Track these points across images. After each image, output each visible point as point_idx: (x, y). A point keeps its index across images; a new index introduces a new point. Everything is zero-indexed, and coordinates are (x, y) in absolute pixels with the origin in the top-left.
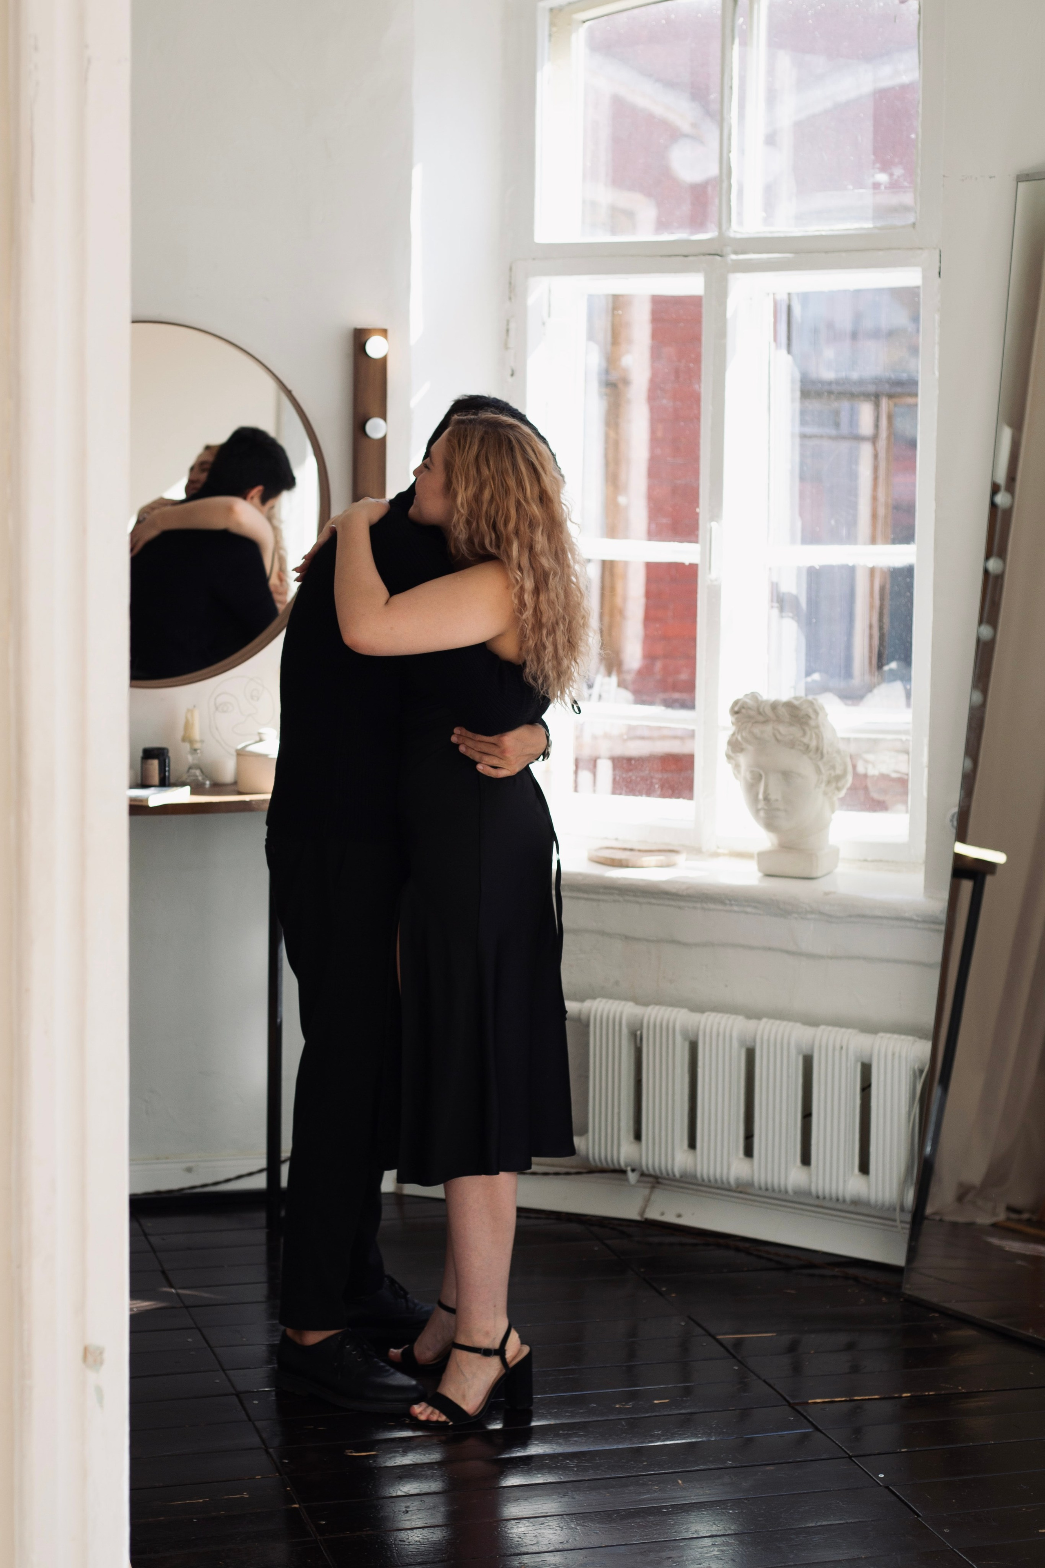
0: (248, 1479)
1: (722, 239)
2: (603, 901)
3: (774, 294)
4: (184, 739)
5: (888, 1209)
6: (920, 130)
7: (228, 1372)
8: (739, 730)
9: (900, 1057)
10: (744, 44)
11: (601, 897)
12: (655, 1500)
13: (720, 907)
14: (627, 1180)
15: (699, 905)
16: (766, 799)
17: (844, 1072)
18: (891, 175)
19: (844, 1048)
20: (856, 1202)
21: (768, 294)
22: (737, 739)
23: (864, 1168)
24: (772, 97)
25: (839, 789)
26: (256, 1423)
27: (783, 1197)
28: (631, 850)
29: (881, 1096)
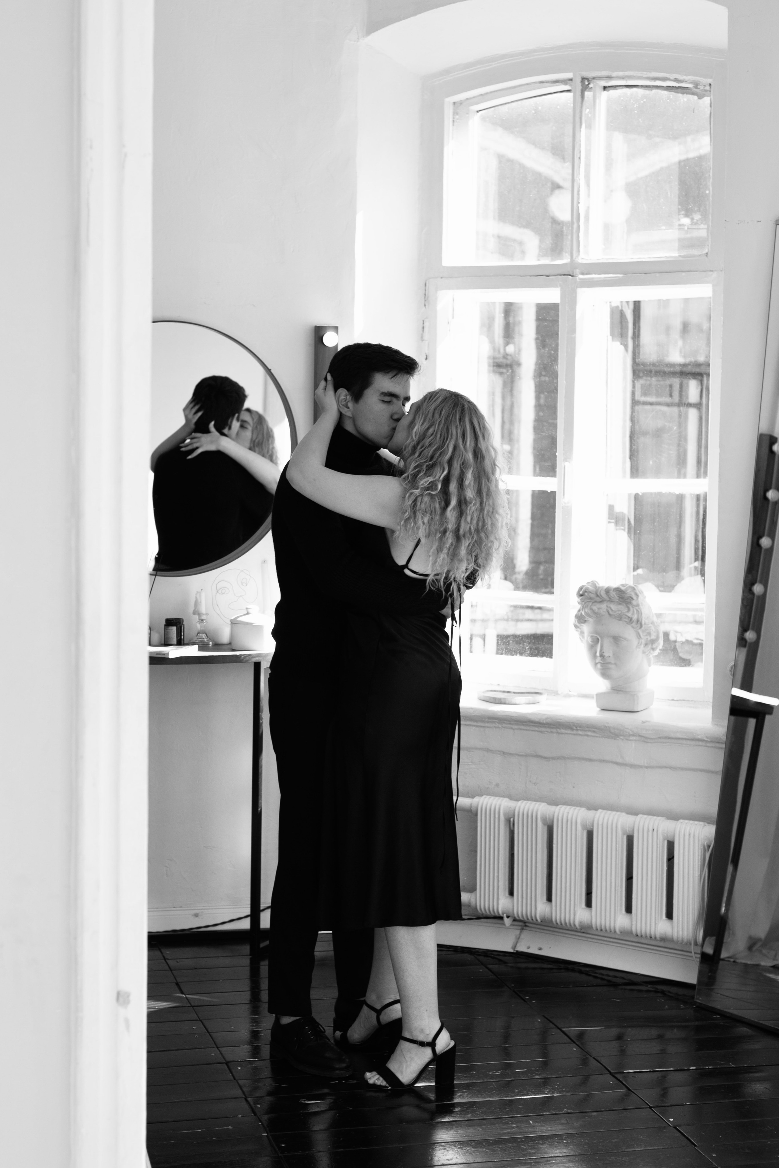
0: (232, 1117)
1: (573, 264)
2: (488, 727)
3: (610, 302)
4: (194, 613)
5: (686, 944)
6: (711, 190)
7: (219, 1048)
8: (583, 608)
9: (694, 836)
10: (589, 127)
11: (487, 725)
12: (512, 1133)
13: (569, 732)
14: (504, 924)
15: (554, 730)
16: (602, 656)
17: (655, 847)
18: (692, 219)
19: (655, 830)
20: (664, 939)
21: (607, 302)
22: (582, 614)
23: (669, 915)
24: (609, 164)
25: (653, 649)
26: (238, 1081)
27: (613, 936)
28: (509, 692)
29: (681, 864)
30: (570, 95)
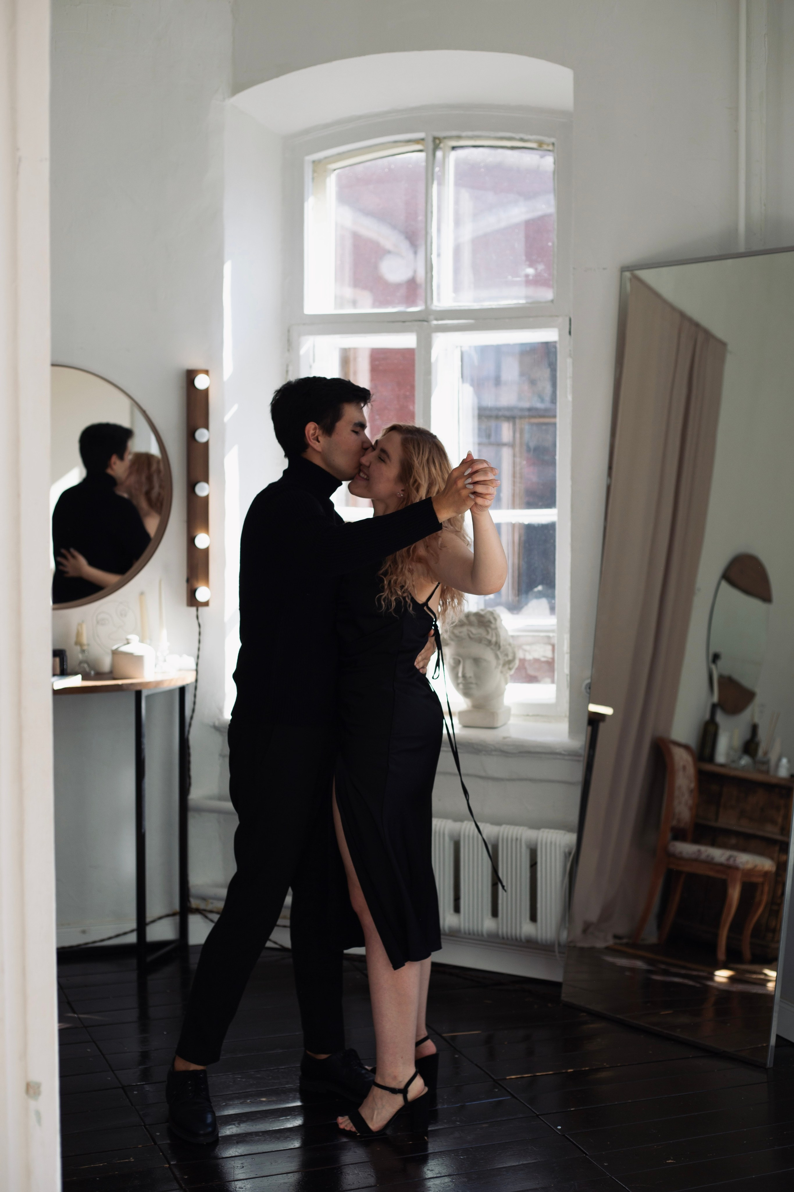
0: (133, 1148)
1: (427, 311)
3: (461, 347)
4: (76, 644)
5: (550, 945)
6: (554, 240)
7: (115, 1072)
9: (556, 844)
10: (439, 184)
16: (464, 676)
17: (518, 856)
18: (536, 269)
19: (519, 839)
20: (529, 941)
21: (457, 348)
23: (533, 918)
24: (457, 219)
25: (510, 669)
26: (136, 1107)
27: (481, 939)
29: (544, 870)
30: (422, 155)
